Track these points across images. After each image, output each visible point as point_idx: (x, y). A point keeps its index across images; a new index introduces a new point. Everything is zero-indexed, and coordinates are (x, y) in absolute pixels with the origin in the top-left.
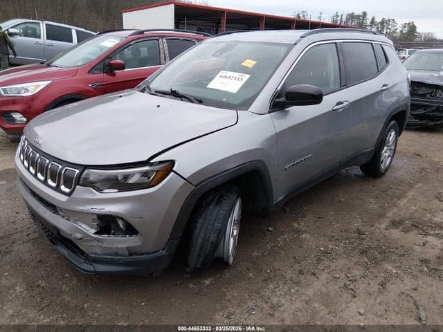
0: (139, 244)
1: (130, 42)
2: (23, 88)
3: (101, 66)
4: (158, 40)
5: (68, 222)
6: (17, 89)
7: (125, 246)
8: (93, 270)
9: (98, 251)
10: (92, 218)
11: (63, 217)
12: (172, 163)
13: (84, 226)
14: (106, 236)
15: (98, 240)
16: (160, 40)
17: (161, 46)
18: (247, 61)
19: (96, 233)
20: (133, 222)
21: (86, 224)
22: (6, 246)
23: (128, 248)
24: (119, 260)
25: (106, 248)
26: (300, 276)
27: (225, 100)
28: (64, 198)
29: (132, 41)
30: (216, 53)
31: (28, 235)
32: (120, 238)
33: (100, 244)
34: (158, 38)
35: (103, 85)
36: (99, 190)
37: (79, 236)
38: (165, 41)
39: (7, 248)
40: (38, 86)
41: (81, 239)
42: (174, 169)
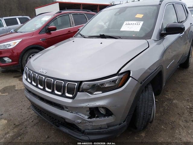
0: (113, 121)
1: (56, 17)
2: (7, 44)
3: (44, 30)
4: (68, 15)
5: (72, 114)
6: (4, 45)
7: (106, 123)
8: (88, 139)
9: (90, 128)
10: (86, 110)
11: (67, 111)
12: (128, 72)
13: (82, 115)
14: (94, 119)
15: (90, 122)
16: (70, 15)
17: (70, 18)
18: (138, 15)
19: (88, 118)
20: (111, 109)
21: (83, 114)
22: (23, 130)
23: (107, 124)
24: (103, 131)
25: (94, 125)
26: (187, 123)
27: (134, 35)
28: (70, 101)
29: (57, 16)
30: (116, 14)
31: (32, 122)
32: (103, 119)
33: (91, 124)
34: (68, 14)
35: (46, 39)
36: (91, 93)
37: (79, 121)
38: (72, 15)
39: (24, 131)
40: (15, 43)
41: (81, 123)
42: (131, 75)
